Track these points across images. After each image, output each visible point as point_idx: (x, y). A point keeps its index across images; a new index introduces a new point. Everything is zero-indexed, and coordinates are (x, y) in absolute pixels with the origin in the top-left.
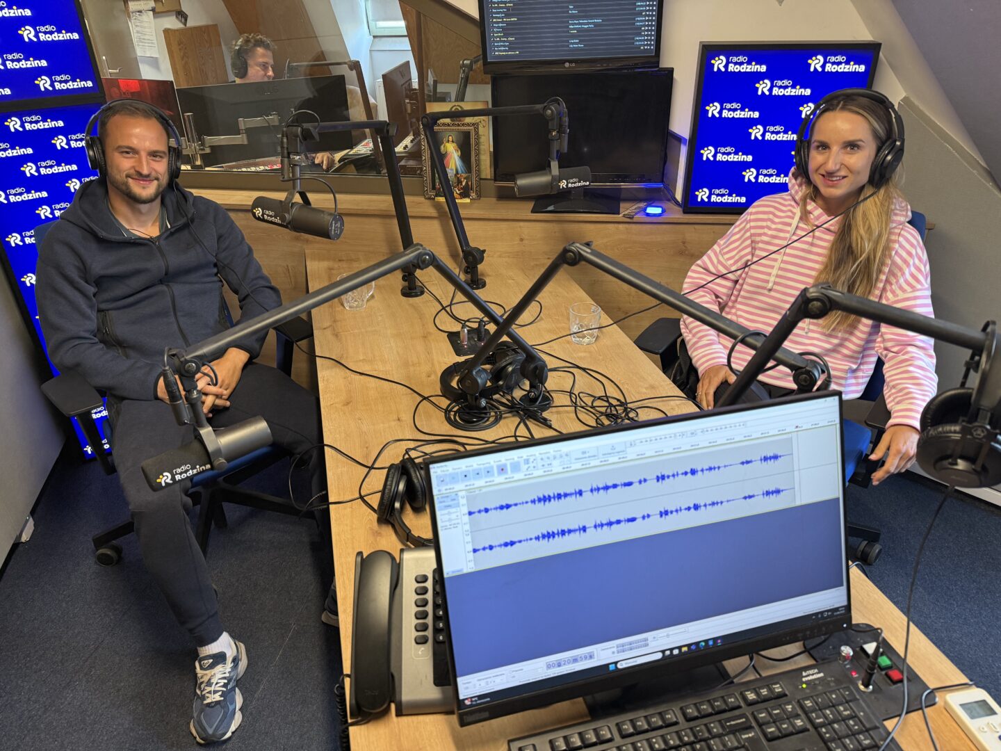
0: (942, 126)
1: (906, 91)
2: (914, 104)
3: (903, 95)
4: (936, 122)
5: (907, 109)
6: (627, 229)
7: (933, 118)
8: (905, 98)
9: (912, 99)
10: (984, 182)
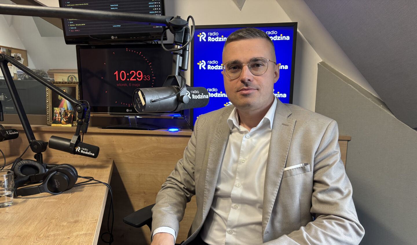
0: (345, 76)
1: (322, 59)
2: (328, 65)
3: (321, 60)
4: (342, 74)
5: (323, 67)
6: (157, 140)
7: (340, 72)
8: (322, 62)
9: (327, 63)
10: (377, 105)
